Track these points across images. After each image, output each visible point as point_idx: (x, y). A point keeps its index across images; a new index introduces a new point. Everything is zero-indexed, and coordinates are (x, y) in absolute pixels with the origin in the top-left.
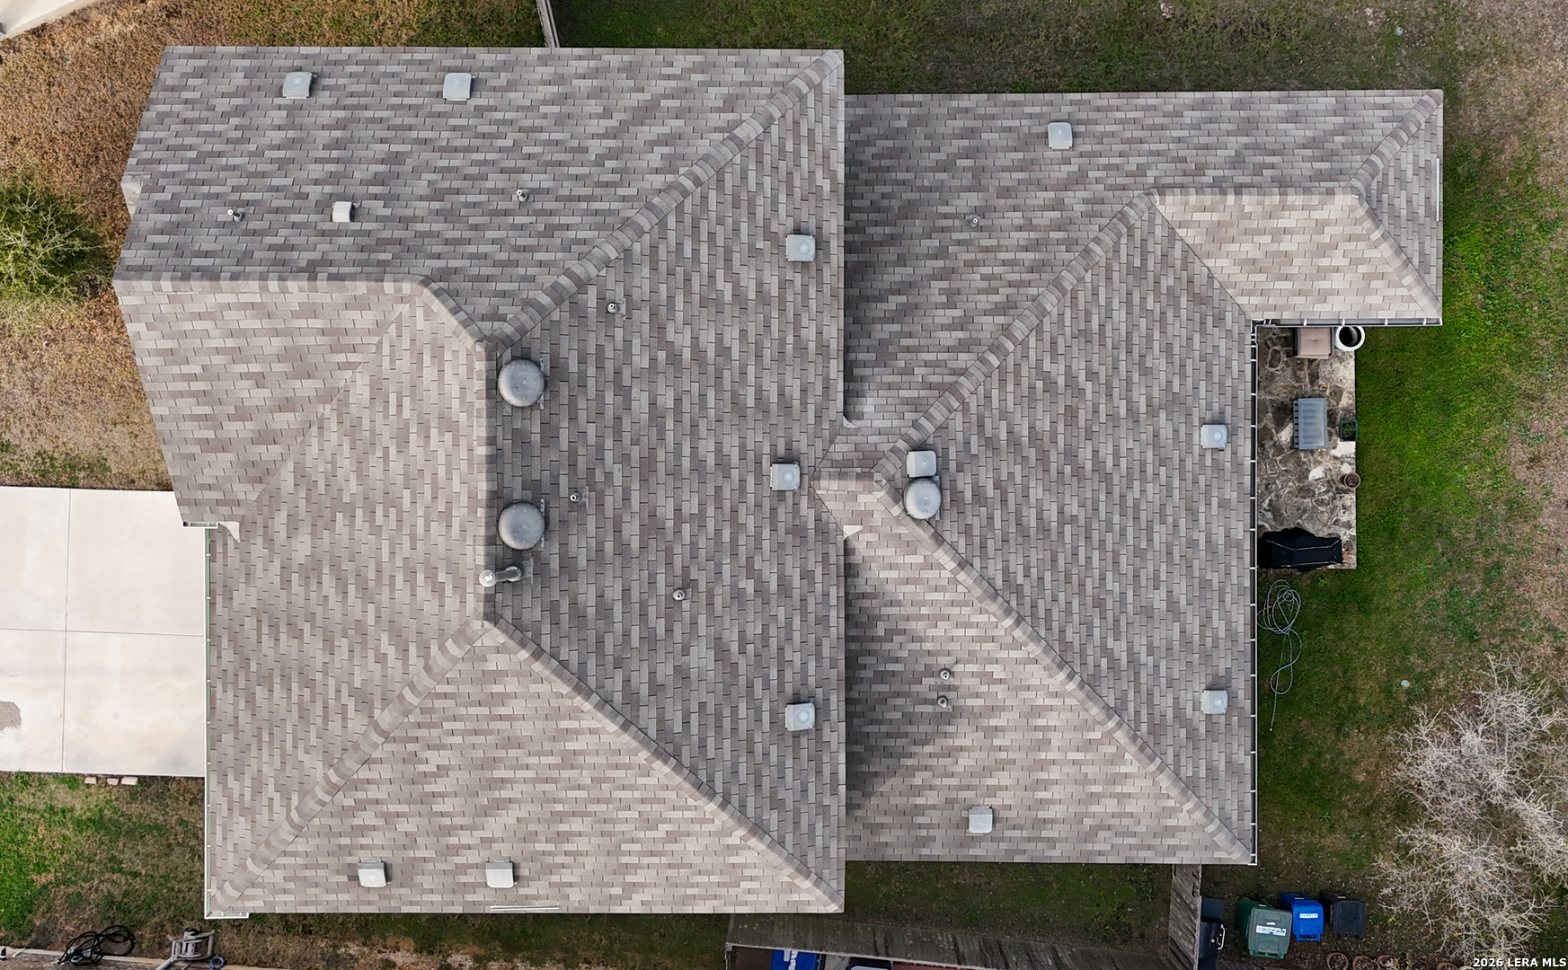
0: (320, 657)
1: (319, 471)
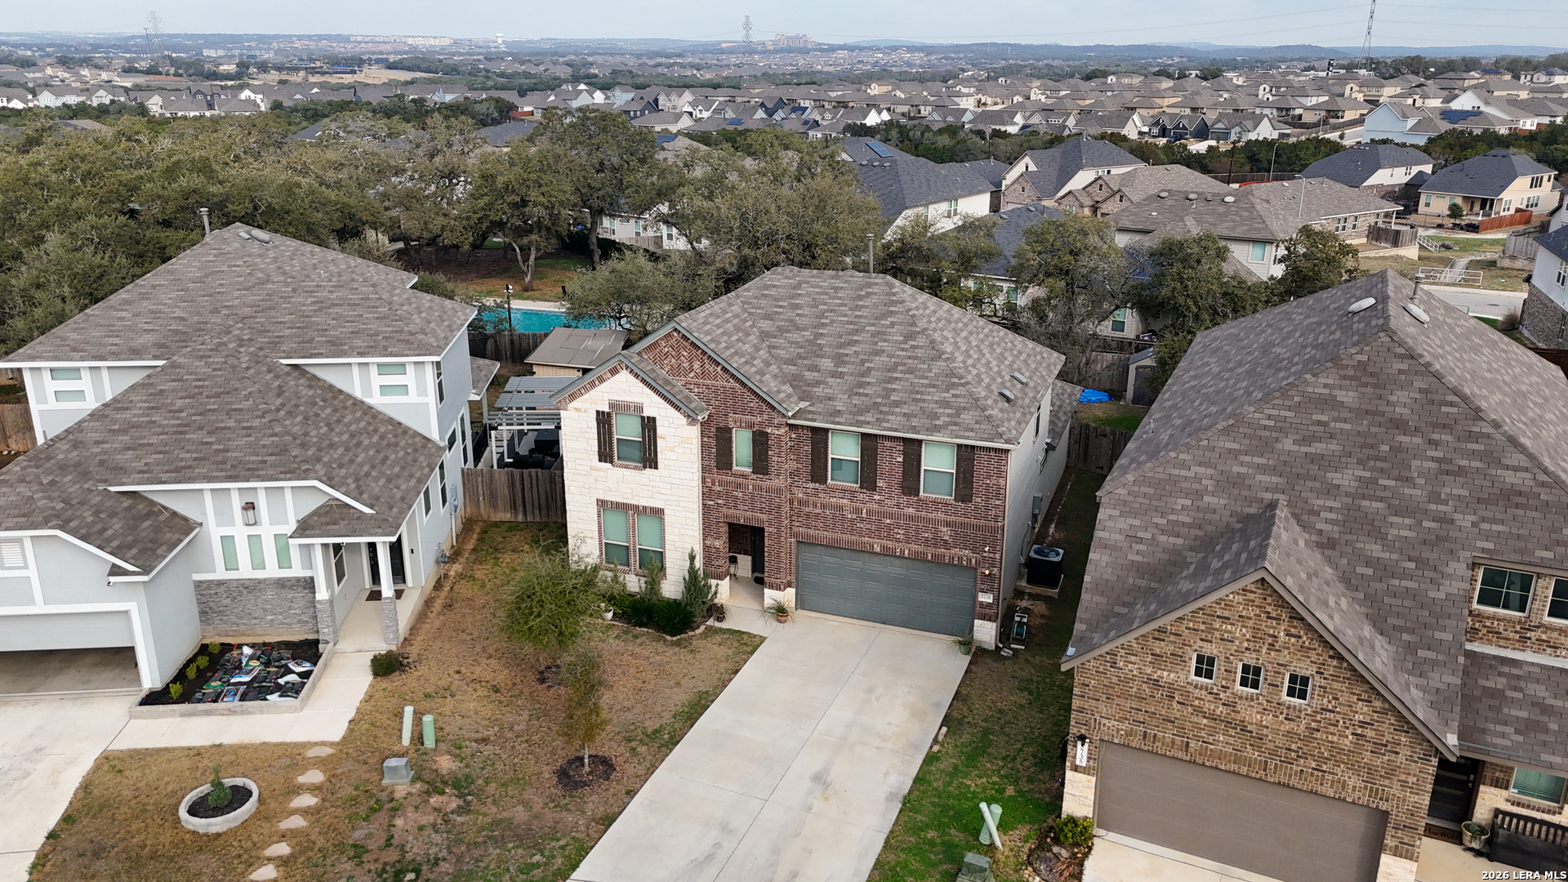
0: (884, 359)
1: (794, 351)
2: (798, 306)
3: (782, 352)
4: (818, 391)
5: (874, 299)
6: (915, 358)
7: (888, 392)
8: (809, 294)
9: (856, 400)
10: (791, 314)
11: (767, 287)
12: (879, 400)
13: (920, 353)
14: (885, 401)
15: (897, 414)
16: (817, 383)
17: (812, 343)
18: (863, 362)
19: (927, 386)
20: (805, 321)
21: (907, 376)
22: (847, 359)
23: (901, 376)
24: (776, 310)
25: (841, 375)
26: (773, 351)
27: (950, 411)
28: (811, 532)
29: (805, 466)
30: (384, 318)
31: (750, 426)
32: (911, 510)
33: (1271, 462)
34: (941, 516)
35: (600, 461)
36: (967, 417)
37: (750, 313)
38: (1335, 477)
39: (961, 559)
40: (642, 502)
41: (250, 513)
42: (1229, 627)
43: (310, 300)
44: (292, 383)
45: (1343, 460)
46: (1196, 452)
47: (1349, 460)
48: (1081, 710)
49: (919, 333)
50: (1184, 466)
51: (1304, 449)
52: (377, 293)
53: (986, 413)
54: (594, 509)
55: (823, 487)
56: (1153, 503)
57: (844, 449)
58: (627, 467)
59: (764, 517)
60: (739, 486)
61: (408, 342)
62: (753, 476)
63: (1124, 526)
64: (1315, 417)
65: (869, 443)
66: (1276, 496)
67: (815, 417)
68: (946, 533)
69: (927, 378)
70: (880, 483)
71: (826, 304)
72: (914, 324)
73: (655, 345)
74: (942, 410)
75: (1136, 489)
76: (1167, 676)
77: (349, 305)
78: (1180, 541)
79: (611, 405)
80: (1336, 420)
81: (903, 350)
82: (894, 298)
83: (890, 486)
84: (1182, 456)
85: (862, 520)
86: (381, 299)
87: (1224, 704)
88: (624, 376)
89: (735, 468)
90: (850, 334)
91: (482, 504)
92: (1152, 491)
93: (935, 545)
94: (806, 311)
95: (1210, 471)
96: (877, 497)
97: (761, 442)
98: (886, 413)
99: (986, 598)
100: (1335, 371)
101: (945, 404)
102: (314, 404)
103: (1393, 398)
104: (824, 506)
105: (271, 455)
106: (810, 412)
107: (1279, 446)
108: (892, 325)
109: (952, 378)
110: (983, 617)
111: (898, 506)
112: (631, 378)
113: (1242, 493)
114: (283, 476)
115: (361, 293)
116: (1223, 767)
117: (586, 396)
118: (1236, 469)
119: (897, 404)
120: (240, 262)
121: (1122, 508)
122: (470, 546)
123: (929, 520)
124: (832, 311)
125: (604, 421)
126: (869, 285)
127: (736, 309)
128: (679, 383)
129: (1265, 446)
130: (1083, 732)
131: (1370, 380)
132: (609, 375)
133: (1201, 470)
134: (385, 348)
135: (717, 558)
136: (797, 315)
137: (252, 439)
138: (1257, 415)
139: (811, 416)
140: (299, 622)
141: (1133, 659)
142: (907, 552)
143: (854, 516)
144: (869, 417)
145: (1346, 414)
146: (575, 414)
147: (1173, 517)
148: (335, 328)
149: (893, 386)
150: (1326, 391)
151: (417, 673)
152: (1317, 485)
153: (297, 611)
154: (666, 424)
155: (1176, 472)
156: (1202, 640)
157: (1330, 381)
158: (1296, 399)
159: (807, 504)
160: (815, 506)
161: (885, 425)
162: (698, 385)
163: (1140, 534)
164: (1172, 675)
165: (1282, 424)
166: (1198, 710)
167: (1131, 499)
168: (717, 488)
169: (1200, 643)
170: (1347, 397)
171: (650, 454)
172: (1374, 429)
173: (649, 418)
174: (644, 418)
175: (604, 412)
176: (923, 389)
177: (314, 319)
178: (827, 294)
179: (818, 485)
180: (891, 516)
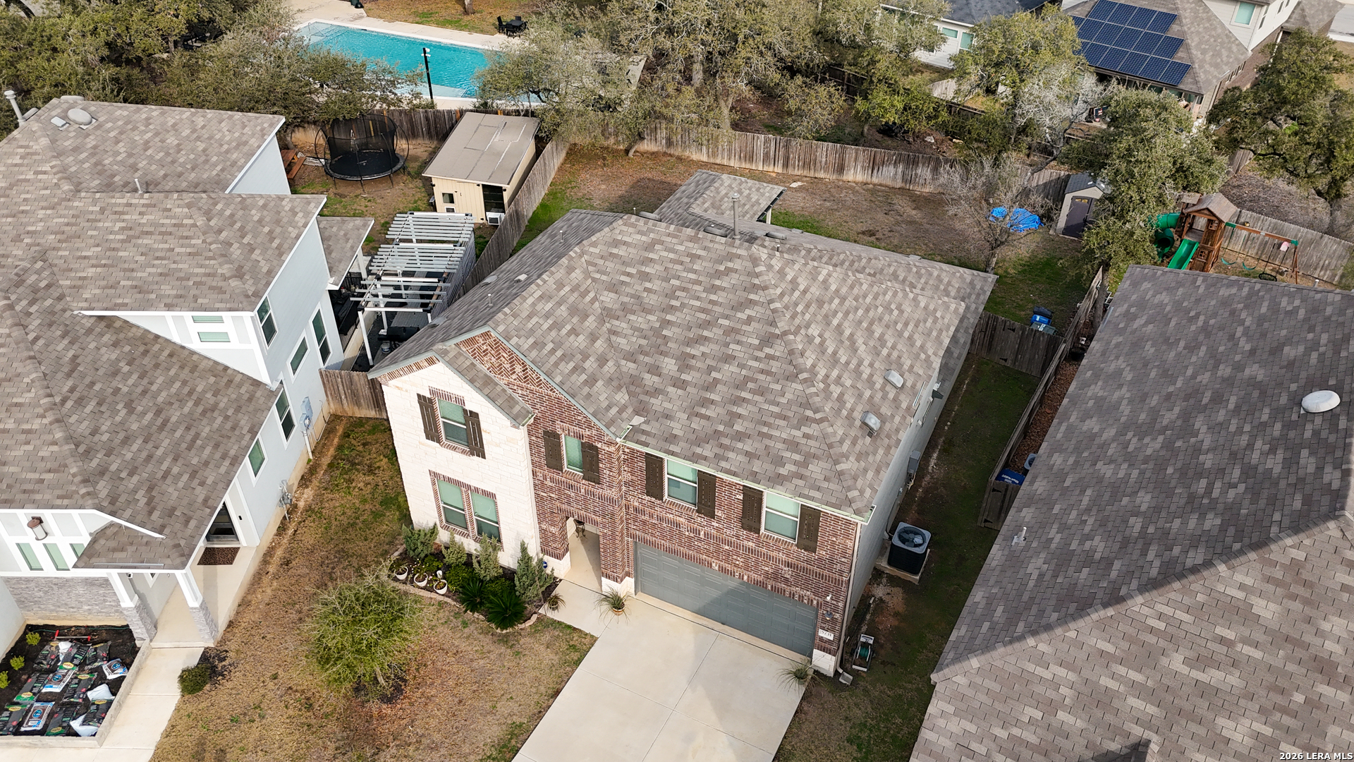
0: (734, 369)
1: (636, 341)
2: (647, 277)
3: (622, 341)
4: (656, 403)
5: (734, 279)
6: (768, 373)
7: (733, 419)
8: (662, 261)
9: (696, 424)
10: (638, 287)
11: (616, 243)
12: (721, 428)
13: (775, 366)
14: (728, 430)
15: (738, 452)
16: (656, 392)
17: (657, 332)
18: (710, 369)
19: (777, 416)
20: (653, 300)
21: (757, 398)
22: (693, 362)
23: (750, 396)
24: (623, 278)
25: (684, 385)
26: (613, 338)
27: (797, 457)
28: (649, 537)
29: (641, 481)
31: (580, 437)
32: (750, 544)
33: (1150, 683)
34: (782, 556)
35: (428, 438)
36: (816, 469)
37: (594, 280)
38: (1225, 725)
39: (802, 597)
40: (474, 484)
41: (39, 529)
43: (119, 225)
44: (92, 345)
45: (1242, 702)
46: (1060, 646)
47: (1250, 704)
49: (778, 336)
50: (1041, 660)
51: (1196, 674)
52: (191, 217)
53: (839, 467)
54: (428, 479)
55: (659, 502)
56: (996, 705)
58: (454, 449)
59: (598, 519)
60: (570, 487)
61: (221, 291)
62: (584, 481)
63: (956, 730)
64: (1219, 631)
65: (706, 478)
66: (1148, 735)
67: (649, 440)
68: (787, 572)
69: (778, 404)
70: (718, 513)
71: (678, 278)
72: (773, 323)
74: (787, 454)
75: (978, 680)
77: (161, 233)
79: (432, 392)
80: (1246, 641)
81: (756, 359)
82: (756, 281)
83: (728, 518)
84: (1043, 647)
85: (700, 540)
86: (195, 225)
88: (442, 368)
89: (565, 468)
90: (700, 326)
91: (345, 402)
92: (996, 687)
93: (776, 579)
94: (656, 285)
95: (1072, 676)
96: (715, 524)
97: (590, 453)
98: (727, 448)
99: (826, 635)
100: (1259, 566)
101: (793, 445)
102: (115, 373)
103: (1326, 626)
104: (660, 519)
105: (50, 471)
106: (644, 432)
107: (1164, 661)
108: (749, 320)
109: (804, 411)
110: (823, 650)
111: (738, 537)
112: (450, 371)
113: (1107, 717)
114: (59, 502)
117: (405, 378)
118: (1105, 681)
119: (740, 436)
120: (47, 168)
121: (959, 704)
122: (326, 461)
123: (769, 557)
124: (684, 289)
125: (426, 404)
126: (731, 257)
127: (577, 275)
128: (502, 381)
129: (1148, 658)
131: (1302, 590)
132: (426, 364)
133: (1062, 672)
134: (195, 298)
135: (554, 542)
136: (646, 289)
137: (30, 447)
138: (1145, 610)
139: (643, 438)
142: (746, 577)
143: (692, 535)
144: (707, 451)
145: (1258, 636)
146: (397, 392)
147: (1016, 731)
148: (143, 267)
149: (739, 410)
150: (1240, 595)
151: (230, 685)
152: (1202, 731)
154: (490, 422)
155: (1031, 667)
157: (1249, 581)
158: (1200, 598)
159: (643, 512)
160: (651, 516)
161: (723, 464)
162: (521, 388)
163: (974, 746)
165: (1174, 631)
167: (970, 693)
168: (548, 483)
170: (1266, 609)
171: (476, 444)
172: (1291, 667)
173: (471, 412)
174: (465, 411)
175: (424, 397)
176: (771, 420)
177: (121, 254)
178: (682, 263)
179: (653, 499)
180: (730, 544)
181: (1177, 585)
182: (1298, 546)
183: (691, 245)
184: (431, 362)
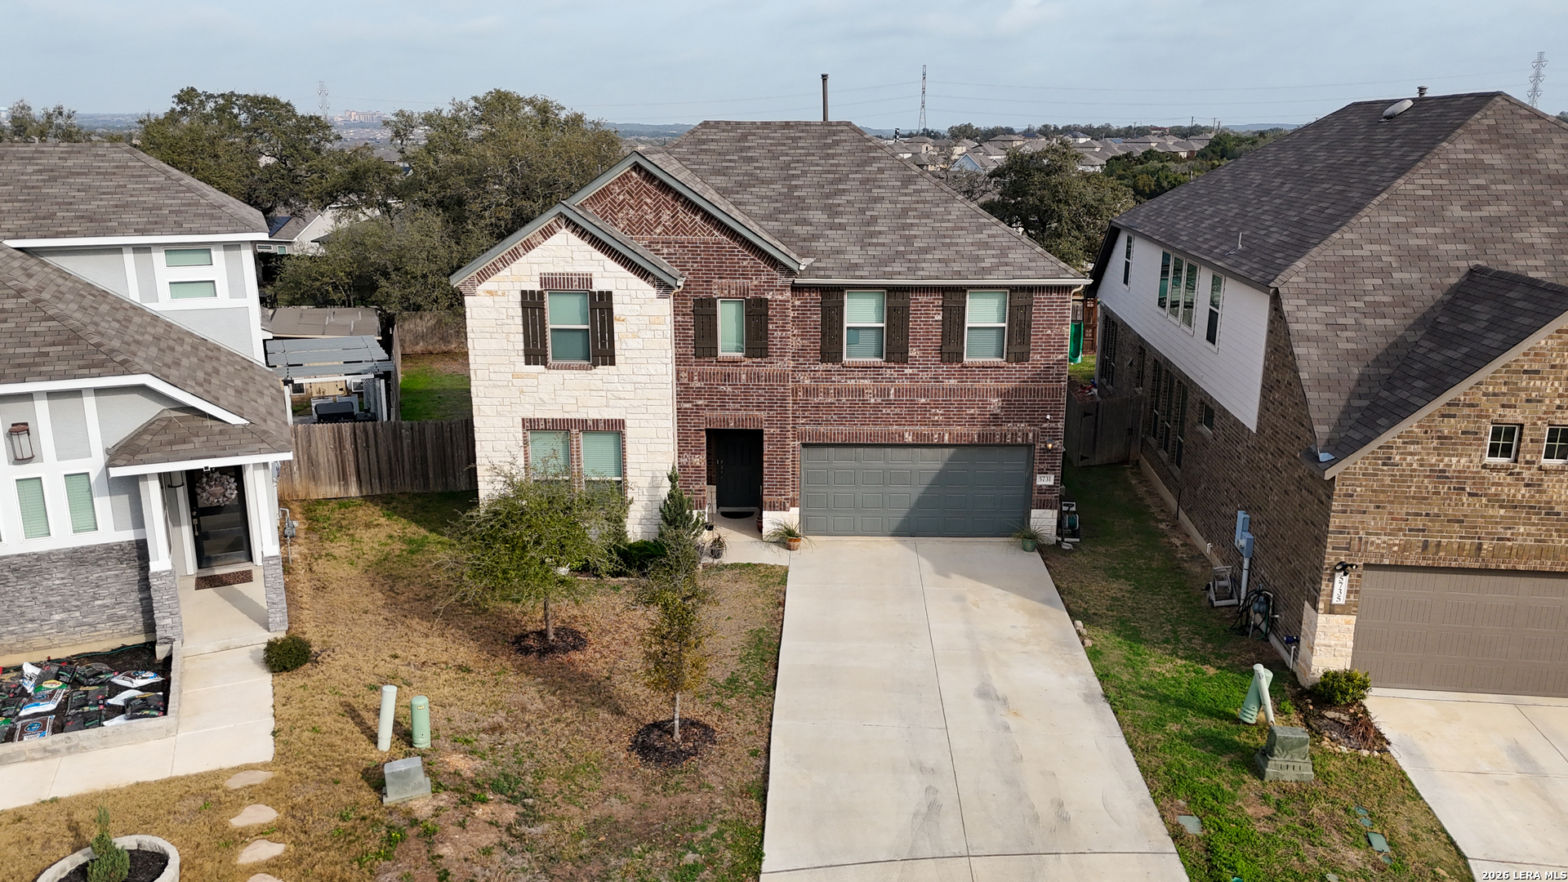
0: (887, 205)
2: (751, 159)
4: (820, 245)
6: (925, 202)
7: (909, 240)
8: (761, 147)
9: (871, 251)
10: (746, 168)
12: (902, 249)
13: (928, 196)
14: (909, 249)
15: (931, 261)
16: (815, 238)
17: (788, 196)
18: (862, 211)
19: (953, 229)
20: (769, 174)
21: (923, 221)
22: (842, 209)
23: (917, 221)
24: (724, 164)
25: (841, 227)
26: (742, 208)
27: (993, 252)
28: (822, 429)
29: (814, 344)
30: (162, 188)
31: (742, 292)
32: (952, 382)
33: (1447, 231)
34: (990, 384)
35: (528, 363)
37: (693, 171)
38: (1523, 237)
39: (1014, 435)
40: (594, 415)
42: (1538, 383)
43: (30, 169)
45: (1522, 219)
46: (1361, 231)
47: (1529, 219)
48: (1341, 531)
49: (916, 177)
50: (1353, 245)
51: (1476, 214)
54: (517, 434)
55: (837, 367)
56: (1339, 287)
57: (862, 313)
58: (569, 368)
59: (763, 415)
60: (728, 377)
62: (748, 361)
63: (1318, 315)
64: (1472, 182)
65: (897, 299)
67: (827, 273)
68: (997, 406)
69: (947, 221)
70: (913, 352)
71: (787, 155)
72: (906, 169)
73: (605, 192)
74: (982, 252)
75: (1312, 275)
76: (1456, 463)
77: (98, 174)
78: (1389, 322)
79: (544, 281)
80: (1494, 183)
81: (906, 195)
82: (870, 144)
83: (925, 355)
84: (1347, 236)
85: (889, 403)
87: (1527, 485)
88: (564, 238)
89: (720, 354)
90: (832, 183)
92: (1329, 275)
93: (983, 423)
94: (765, 163)
95: (1385, 247)
96: (908, 371)
97: (756, 315)
99: (1045, 480)
100: (1468, 136)
102: (82, 296)
103: (1540, 156)
104: (838, 392)
106: (820, 268)
107: (1448, 214)
108: (881, 171)
109: (979, 218)
110: (1043, 505)
111: (936, 378)
112: (574, 239)
113: (1433, 264)
115: (113, 160)
116: (1521, 567)
117: (505, 272)
118: (1413, 242)
119: (925, 250)
121: (1307, 296)
123: (975, 392)
124: (798, 161)
125: (532, 304)
126: (833, 134)
129: (1434, 216)
130: (1343, 559)
131: (1508, 141)
132: (540, 237)
133: (1376, 247)
135: (697, 481)
136: (756, 168)
138: (1409, 187)
139: (822, 273)
140: (110, 618)
141: (1412, 448)
142: (946, 437)
143: (879, 400)
144: (896, 267)
145: (1500, 176)
146: (488, 300)
147: (1369, 299)
148: (86, 201)
149: (912, 233)
150: (1470, 156)
152: (1509, 246)
153: (107, 601)
154: (627, 299)
155: (1349, 253)
156: (1503, 406)
157: (1469, 147)
158: (1443, 167)
159: (816, 391)
160: (826, 393)
161: (918, 273)
162: (668, 244)
163: (1341, 321)
164: (1463, 460)
165: (1440, 193)
166: (1495, 500)
167: (1311, 286)
168: (697, 384)
169: (1500, 411)
171: (603, 345)
172: (1538, 187)
173: (601, 293)
174: (593, 294)
175: (532, 292)
176: (951, 233)
177: (43, 191)
178: (784, 145)
179: (830, 365)
180: (926, 393)
181: (1420, 164)
182: (1486, 116)
183: (787, 131)
184: (547, 233)
